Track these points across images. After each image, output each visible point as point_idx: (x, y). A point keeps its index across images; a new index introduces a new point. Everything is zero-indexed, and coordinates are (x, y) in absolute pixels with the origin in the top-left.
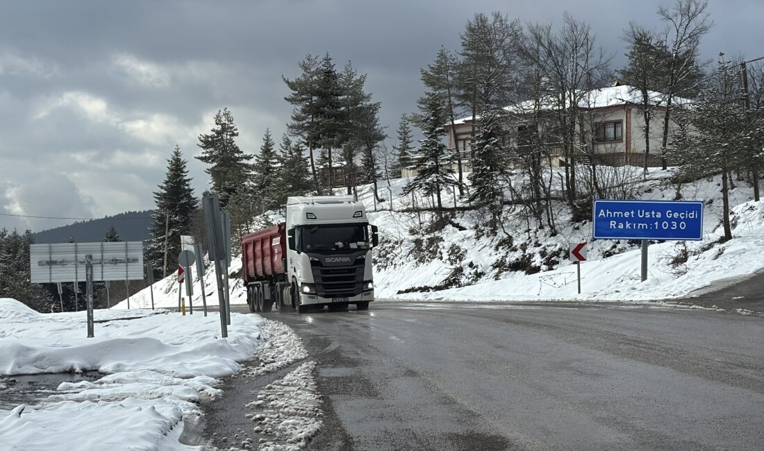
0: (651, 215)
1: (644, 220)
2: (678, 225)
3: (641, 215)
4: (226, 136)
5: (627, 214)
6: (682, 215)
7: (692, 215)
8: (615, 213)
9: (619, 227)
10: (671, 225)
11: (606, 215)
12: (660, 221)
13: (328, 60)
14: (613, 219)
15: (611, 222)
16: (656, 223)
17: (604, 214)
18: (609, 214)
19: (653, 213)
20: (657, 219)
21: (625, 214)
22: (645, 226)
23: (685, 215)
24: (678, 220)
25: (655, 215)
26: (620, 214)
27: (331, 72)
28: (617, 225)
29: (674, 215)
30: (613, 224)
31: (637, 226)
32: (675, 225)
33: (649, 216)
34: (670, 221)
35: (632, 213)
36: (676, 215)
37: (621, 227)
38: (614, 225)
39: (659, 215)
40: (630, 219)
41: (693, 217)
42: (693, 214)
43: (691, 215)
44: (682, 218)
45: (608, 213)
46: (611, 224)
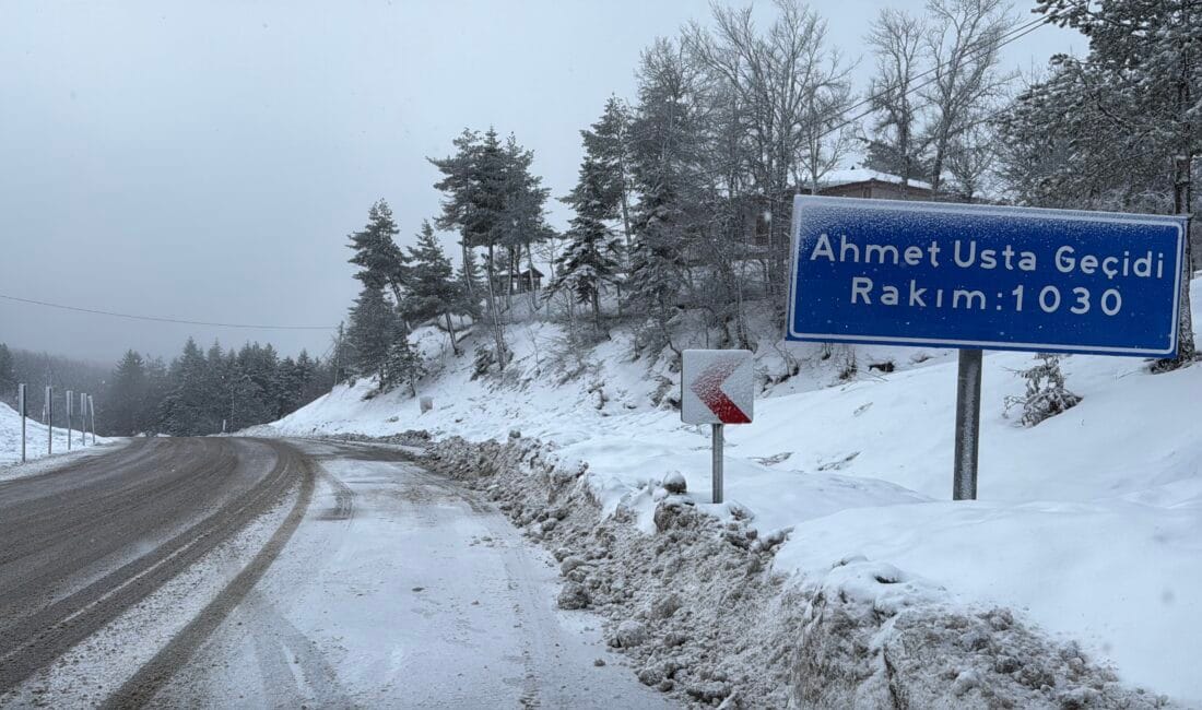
0: (1000, 259)
1: (974, 277)
2: (1095, 301)
3: (965, 257)
4: (383, 234)
5: (913, 255)
6: (1111, 266)
7: (1145, 266)
8: (869, 248)
9: (883, 298)
10: (1070, 299)
11: (837, 255)
12: (1033, 282)
13: (491, 135)
14: (861, 269)
15: (856, 280)
16: (1019, 292)
17: (829, 253)
18: (850, 252)
19: (1008, 253)
20: (1018, 276)
21: (907, 255)
22: (976, 300)
23: (1119, 267)
24: (1097, 283)
25: (1015, 260)
26: (889, 254)
27: (495, 150)
28: (876, 294)
29: (1084, 264)
30: (861, 288)
31: (948, 298)
32: (1084, 300)
33: (994, 263)
34: (1067, 283)
35: (934, 250)
36: (1089, 264)
37: (891, 297)
38: (864, 292)
39: (1029, 262)
40: (923, 273)
41: (1147, 273)
42: (1148, 262)
43: (1142, 267)
44: (1111, 274)
45: (844, 246)
46: (855, 290)
